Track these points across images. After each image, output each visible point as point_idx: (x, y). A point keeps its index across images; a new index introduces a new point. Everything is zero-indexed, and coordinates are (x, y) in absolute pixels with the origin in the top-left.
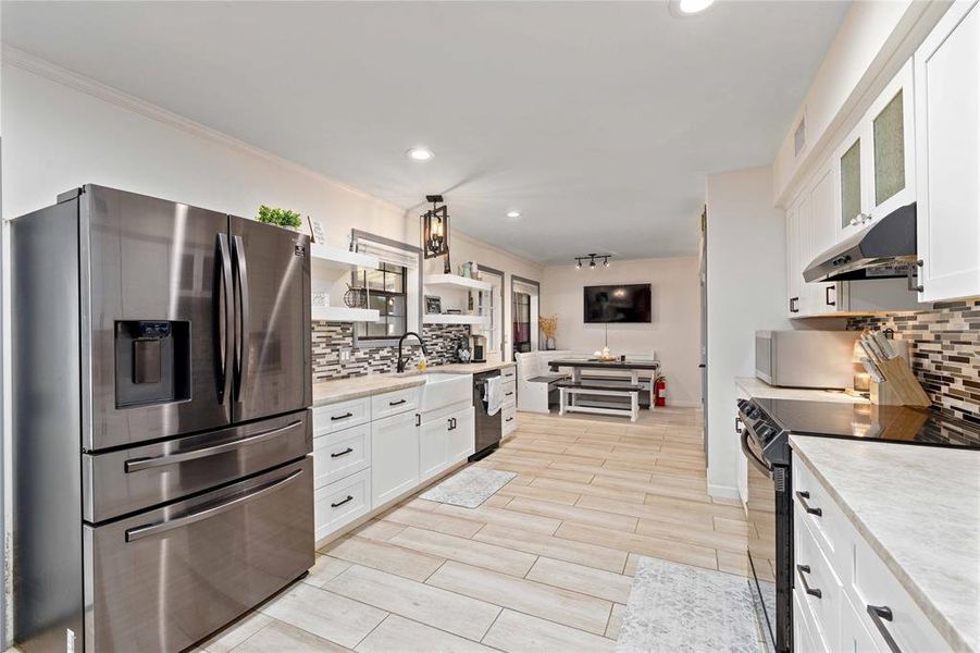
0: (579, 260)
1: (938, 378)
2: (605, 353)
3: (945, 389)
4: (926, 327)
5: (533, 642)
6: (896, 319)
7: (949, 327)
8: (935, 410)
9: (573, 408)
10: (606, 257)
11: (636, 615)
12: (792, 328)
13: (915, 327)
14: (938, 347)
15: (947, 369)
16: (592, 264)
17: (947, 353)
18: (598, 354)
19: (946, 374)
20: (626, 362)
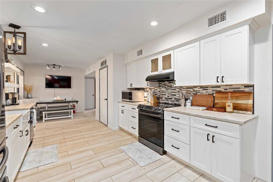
0: (49, 65)
1: (159, 98)
2: (58, 98)
3: (161, 99)
4: (157, 90)
5: (127, 177)
6: (149, 88)
7: (162, 90)
8: (159, 103)
9: (47, 119)
10: (60, 66)
11: (135, 158)
12: (127, 90)
13: (154, 90)
14: (160, 93)
15: (161, 96)
16: (54, 68)
17: (161, 94)
18: (55, 99)
19: (161, 97)
20: (67, 100)
